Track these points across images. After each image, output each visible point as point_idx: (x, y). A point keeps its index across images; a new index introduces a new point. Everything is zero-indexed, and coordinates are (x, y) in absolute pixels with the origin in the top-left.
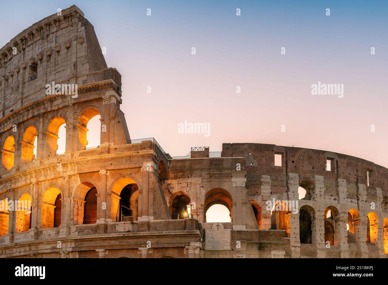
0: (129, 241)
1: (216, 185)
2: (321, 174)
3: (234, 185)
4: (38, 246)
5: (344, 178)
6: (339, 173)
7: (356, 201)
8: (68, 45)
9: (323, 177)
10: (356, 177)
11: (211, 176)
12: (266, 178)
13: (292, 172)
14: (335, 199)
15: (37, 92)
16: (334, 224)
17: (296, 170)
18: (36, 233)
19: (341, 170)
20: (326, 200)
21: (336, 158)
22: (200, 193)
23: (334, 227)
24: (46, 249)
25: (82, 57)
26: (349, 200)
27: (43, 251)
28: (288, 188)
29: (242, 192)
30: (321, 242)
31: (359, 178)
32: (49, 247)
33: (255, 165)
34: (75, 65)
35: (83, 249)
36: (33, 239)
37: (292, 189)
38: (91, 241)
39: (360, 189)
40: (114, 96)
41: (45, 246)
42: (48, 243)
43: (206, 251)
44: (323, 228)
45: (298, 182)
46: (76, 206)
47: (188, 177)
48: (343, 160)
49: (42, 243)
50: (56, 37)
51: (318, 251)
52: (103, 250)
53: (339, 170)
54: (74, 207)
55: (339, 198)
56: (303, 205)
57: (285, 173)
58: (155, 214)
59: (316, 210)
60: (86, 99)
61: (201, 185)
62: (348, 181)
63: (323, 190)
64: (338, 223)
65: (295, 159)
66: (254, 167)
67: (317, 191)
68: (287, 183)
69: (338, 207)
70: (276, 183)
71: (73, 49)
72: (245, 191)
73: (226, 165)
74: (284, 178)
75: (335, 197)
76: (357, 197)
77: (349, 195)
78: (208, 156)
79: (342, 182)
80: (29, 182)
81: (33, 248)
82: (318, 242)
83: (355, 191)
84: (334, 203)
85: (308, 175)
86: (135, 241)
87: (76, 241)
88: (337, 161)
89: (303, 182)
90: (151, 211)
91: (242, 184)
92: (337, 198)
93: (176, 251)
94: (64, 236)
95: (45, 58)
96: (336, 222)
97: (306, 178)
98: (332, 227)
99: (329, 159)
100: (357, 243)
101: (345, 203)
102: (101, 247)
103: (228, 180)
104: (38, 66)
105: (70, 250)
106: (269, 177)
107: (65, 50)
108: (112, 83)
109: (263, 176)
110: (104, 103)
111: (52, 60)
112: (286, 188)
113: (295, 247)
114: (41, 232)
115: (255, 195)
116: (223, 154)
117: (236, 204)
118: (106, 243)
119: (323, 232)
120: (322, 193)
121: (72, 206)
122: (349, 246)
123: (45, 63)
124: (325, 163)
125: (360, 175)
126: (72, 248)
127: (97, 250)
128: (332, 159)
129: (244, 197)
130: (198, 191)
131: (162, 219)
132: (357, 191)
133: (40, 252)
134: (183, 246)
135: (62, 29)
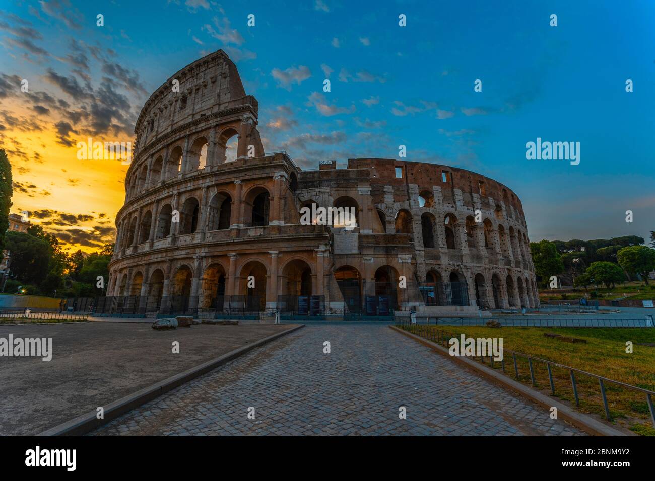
0: (260, 245)
1: (343, 193)
2: (438, 185)
3: (360, 193)
4: (174, 252)
5: (459, 188)
6: (454, 184)
7: (471, 208)
8: (213, 80)
9: (440, 187)
10: (470, 187)
11: (338, 185)
12: (388, 188)
13: (412, 183)
14: (453, 207)
15: (185, 118)
16: (453, 229)
17: (415, 181)
18: (173, 239)
19: (456, 181)
20: (444, 207)
21: (450, 170)
22: (329, 201)
23: (454, 232)
24: (181, 255)
25: (224, 88)
26: (466, 208)
27: (178, 257)
28: (409, 197)
29: (367, 199)
30: (443, 246)
31: (473, 189)
32: (184, 252)
33: (378, 176)
34: (219, 95)
35: (215, 254)
36: (170, 245)
37: (412, 197)
38: (223, 245)
39: (474, 198)
40: (250, 118)
41: (180, 251)
42: (184, 248)
43: (335, 255)
44: (444, 233)
45: (418, 192)
46: (212, 214)
47: (318, 187)
48: (456, 173)
49: (178, 249)
50: (204, 75)
51: (441, 254)
52: (234, 254)
53: (454, 182)
54: (210, 214)
55: (456, 205)
56: (423, 212)
57: (405, 184)
58: (285, 219)
59: (436, 217)
60: (226, 121)
61: (329, 194)
62: (463, 191)
63: (441, 199)
64: (457, 228)
65: (414, 172)
66: (377, 179)
67: (436, 200)
68: (408, 193)
69: (456, 214)
70: (398, 193)
71: (218, 83)
72: (371, 198)
73: (352, 175)
74: (405, 188)
75: (452, 205)
76: (473, 205)
77: (465, 202)
78: (335, 168)
79: (458, 191)
80: (171, 193)
81: (169, 254)
82: (440, 246)
83: (470, 199)
84: (452, 210)
85: (426, 186)
86: (266, 244)
87: (210, 246)
88: (451, 174)
89: (422, 191)
90: (282, 216)
91: (368, 192)
92: (454, 205)
93: (306, 254)
94: (199, 241)
95: (194, 91)
96: (455, 228)
97: (425, 188)
98: (452, 232)
99: (444, 171)
100: (477, 247)
101: (462, 210)
102: (232, 251)
103: (354, 189)
104: (188, 98)
105: (203, 254)
106: (391, 187)
107: (211, 85)
108: (249, 107)
109: (386, 186)
110: (241, 124)
111: (200, 93)
112: (407, 197)
113: (420, 250)
114: (178, 238)
115: (379, 203)
116: (349, 166)
117: (362, 210)
118: (238, 247)
119: (444, 237)
120: (441, 201)
121: (208, 213)
122: (470, 250)
123: (193, 96)
124: (441, 175)
125: (472, 186)
126: (206, 252)
127: (229, 254)
128: (446, 172)
129: (370, 203)
130: (327, 199)
131: (292, 223)
132: (472, 200)
133: (176, 257)
134: (312, 248)
135: (209, 68)
